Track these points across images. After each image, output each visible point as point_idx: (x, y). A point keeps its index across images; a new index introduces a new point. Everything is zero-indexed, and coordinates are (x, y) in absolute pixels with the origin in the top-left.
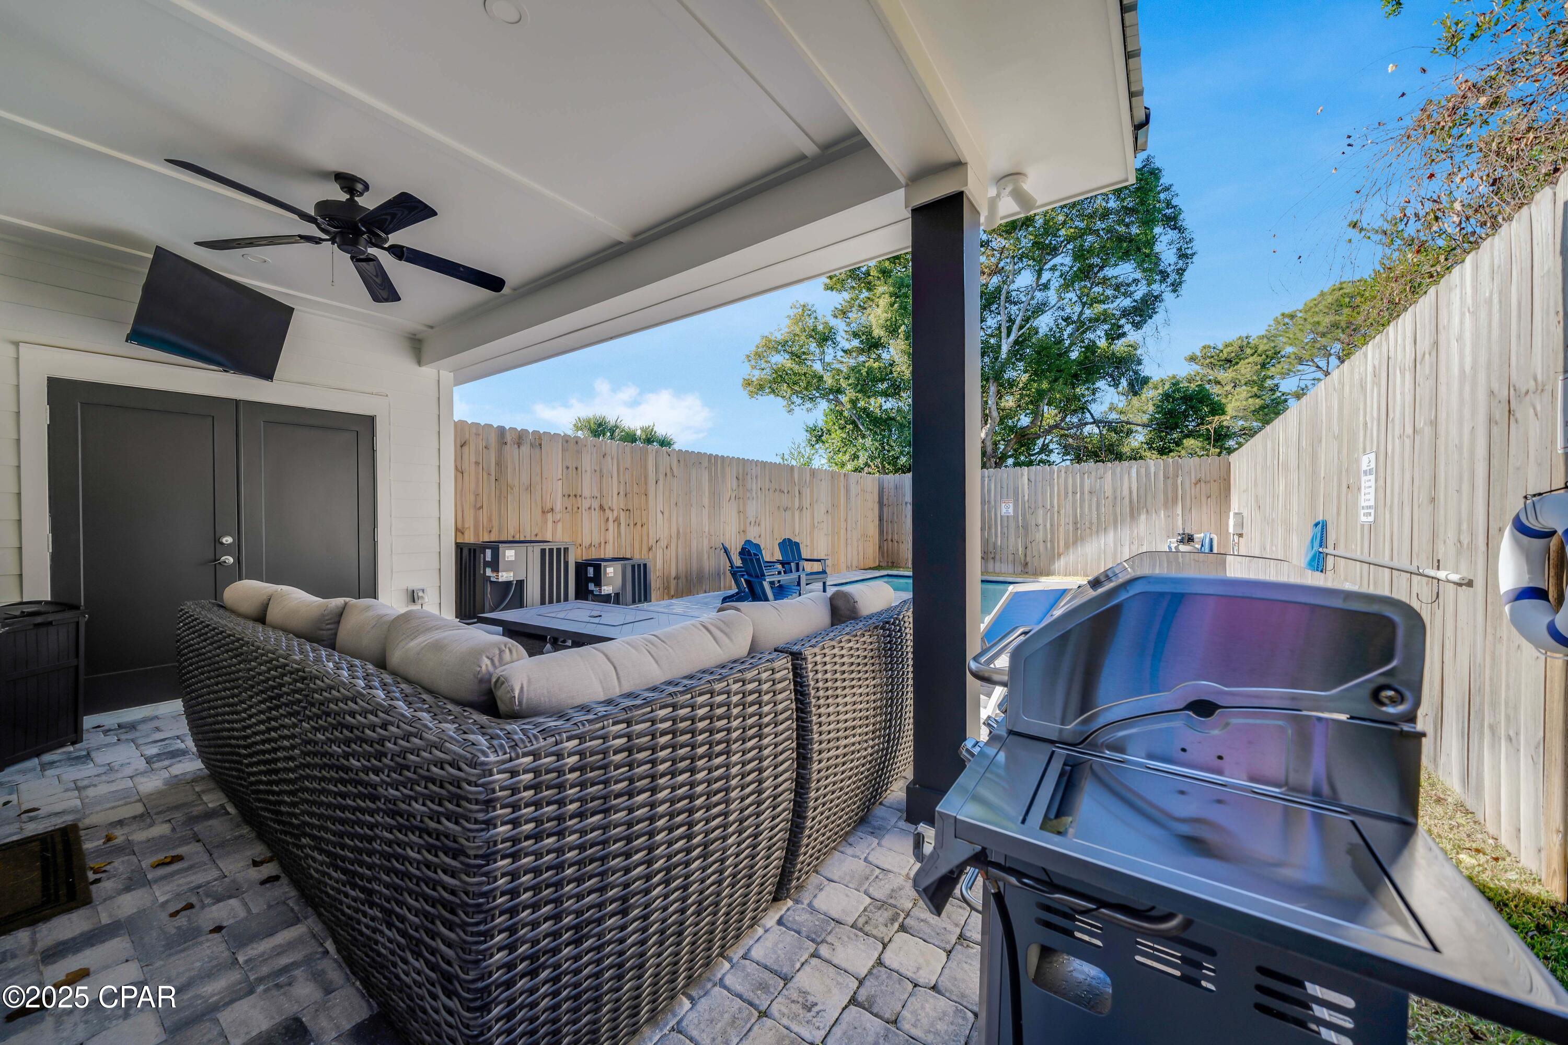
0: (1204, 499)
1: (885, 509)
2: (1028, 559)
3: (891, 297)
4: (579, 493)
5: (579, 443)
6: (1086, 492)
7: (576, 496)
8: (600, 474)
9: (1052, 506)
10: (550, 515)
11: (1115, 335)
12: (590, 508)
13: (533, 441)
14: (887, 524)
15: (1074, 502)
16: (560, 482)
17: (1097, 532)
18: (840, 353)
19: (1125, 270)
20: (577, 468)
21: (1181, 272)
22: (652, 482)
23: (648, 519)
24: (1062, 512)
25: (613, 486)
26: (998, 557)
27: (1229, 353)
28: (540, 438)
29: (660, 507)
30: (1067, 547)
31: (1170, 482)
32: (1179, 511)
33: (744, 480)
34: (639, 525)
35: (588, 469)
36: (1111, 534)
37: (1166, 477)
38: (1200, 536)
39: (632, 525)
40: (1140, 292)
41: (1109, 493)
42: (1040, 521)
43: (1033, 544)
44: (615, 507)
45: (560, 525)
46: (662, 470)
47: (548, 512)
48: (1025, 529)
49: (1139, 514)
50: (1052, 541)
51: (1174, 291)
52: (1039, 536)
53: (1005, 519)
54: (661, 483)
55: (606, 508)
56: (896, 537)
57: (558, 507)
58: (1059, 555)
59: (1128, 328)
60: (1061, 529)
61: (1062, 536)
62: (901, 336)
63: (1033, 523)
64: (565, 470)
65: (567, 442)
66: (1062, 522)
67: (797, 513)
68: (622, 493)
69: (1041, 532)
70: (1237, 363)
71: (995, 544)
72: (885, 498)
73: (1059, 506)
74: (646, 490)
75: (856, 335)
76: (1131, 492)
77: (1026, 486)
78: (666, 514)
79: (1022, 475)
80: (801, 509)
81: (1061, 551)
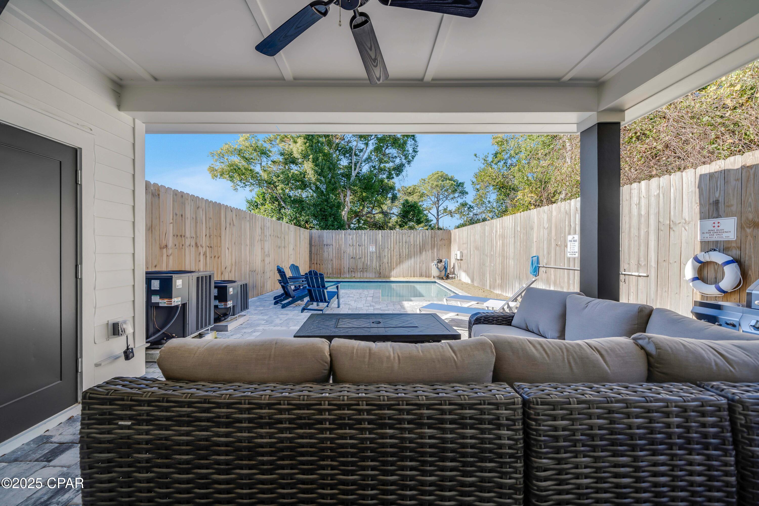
0: (443, 246)
1: (313, 248)
2: (381, 271)
3: (304, 139)
4: (184, 234)
5: (184, 197)
6: (404, 242)
7: (181, 236)
8: (196, 220)
9: (391, 248)
10: (165, 250)
11: (390, 177)
12: (190, 246)
13: (154, 191)
14: (314, 256)
15: (399, 246)
16: (172, 225)
17: (408, 259)
18: (270, 162)
19: (392, 151)
20: (182, 216)
21: (413, 157)
22: (223, 228)
23: (221, 253)
24: (395, 250)
25: (203, 231)
26: (368, 270)
27: (411, 190)
28: (159, 190)
29: (227, 246)
30: (397, 265)
31: (433, 239)
32: (436, 251)
33: (264, 229)
34: (217, 257)
35: (189, 217)
36: (413, 259)
37: (432, 237)
38: (444, 260)
39: (213, 258)
40: (398, 161)
41: (412, 243)
42: (386, 254)
43: (384, 264)
44: (204, 245)
45: (171, 257)
46: (228, 221)
47: (163, 248)
48: (379, 257)
49: (423, 251)
50: (391, 263)
51: (408, 164)
52: (385, 260)
53: (371, 253)
54: (228, 229)
55: (199, 245)
56: (319, 262)
57: (170, 244)
58: (394, 269)
59: (394, 176)
60: (394, 257)
61: (394, 261)
62: (310, 160)
63: (383, 255)
64: (174, 216)
65: (176, 195)
66: (395, 255)
67: (283, 249)
68: (208, 235)
69: (386, 259)
70: (413, 195)
71: (367, 264)
72: (313, 242)
73: (393, 248)
74: (220, 234)
75: (282, 154)
76: (420, 243)
77: (381, 239)
78: (230, 250)
79: (379, 233)
80: (284, 247)
81: (394, 267)
